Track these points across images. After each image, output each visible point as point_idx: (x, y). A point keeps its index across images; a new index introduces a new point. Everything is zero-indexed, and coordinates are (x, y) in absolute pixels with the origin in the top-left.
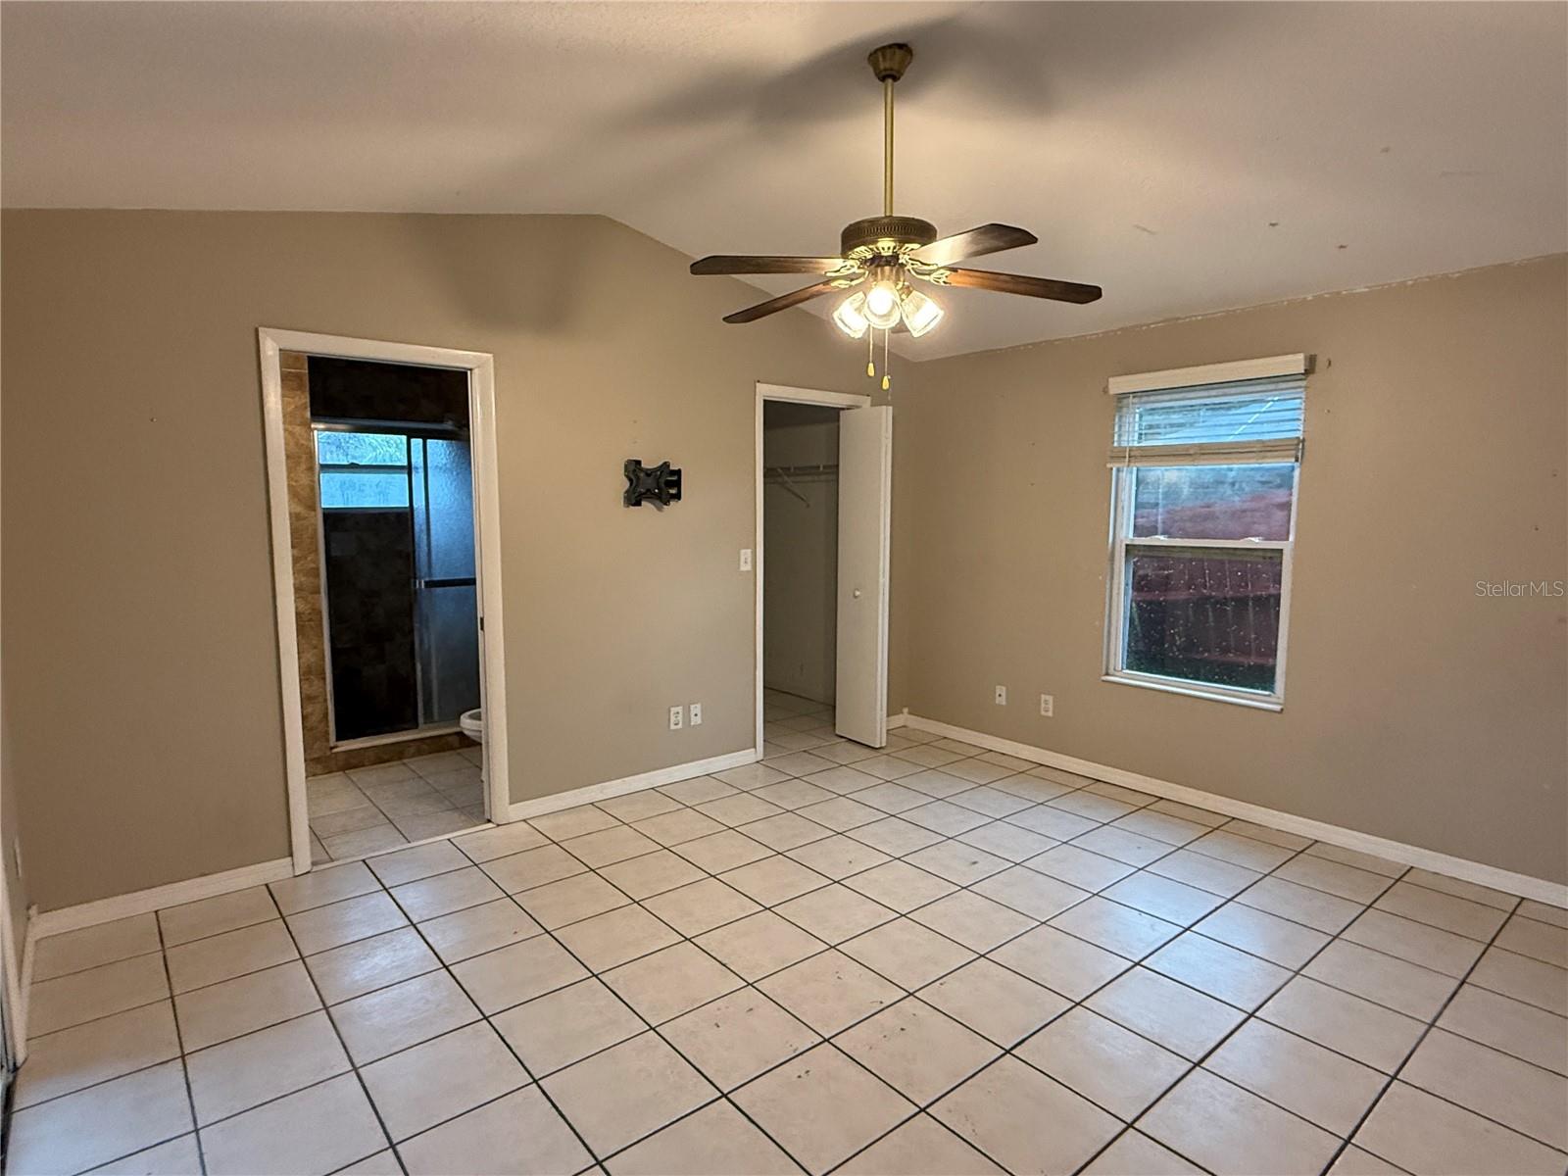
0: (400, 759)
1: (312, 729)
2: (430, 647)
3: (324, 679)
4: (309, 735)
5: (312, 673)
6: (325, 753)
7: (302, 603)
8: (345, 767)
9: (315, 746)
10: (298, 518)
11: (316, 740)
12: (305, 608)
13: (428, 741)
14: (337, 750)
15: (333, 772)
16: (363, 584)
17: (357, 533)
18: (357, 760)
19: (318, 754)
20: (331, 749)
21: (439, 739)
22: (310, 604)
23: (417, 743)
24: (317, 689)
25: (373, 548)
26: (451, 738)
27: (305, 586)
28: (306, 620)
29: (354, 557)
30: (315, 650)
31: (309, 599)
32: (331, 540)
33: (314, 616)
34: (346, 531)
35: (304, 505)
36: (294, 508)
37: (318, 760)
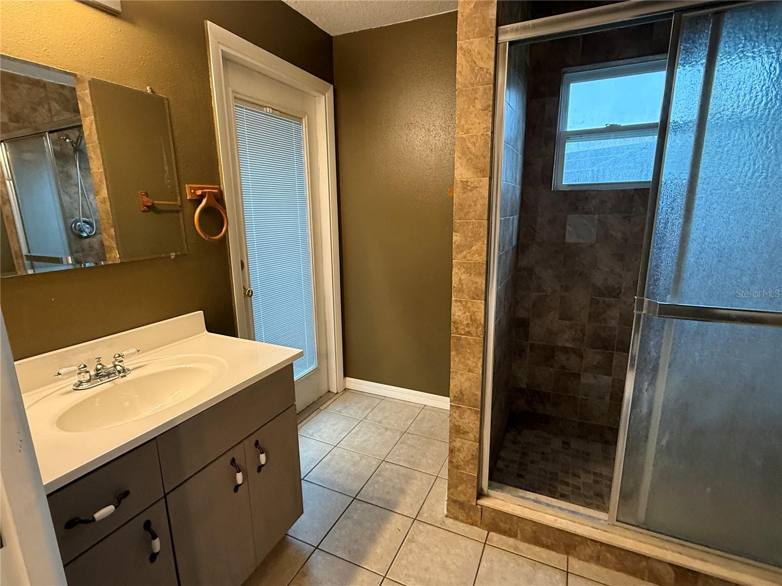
0: (567, 553)
1: (458, 467)
4: (455, 472)
5: (464, 402)
6: (470, 501)
7: (460, 310)
8: (492, 527)
9: (459, 488)
10: (464, 188)
11: (461, 481)
12: (462, 316)
13: (617, 552)
14: (484, 502)
15: (476, 525)
16: (598, 279)
17: (601, 216)
18: (507, 526)
19: (462, 498)
20: (478, 498)
21: (638, 558)
22: (467, 314)
23: (599, 547)
24: (469, 423)
25: (619, 235)
26: (660, 566)
27: (465, 287)
28: (463, 333)
29: (592, 246)
30: (470, 373)
31: (469, 305)
32: (567, 224)
33: (474, 329)
34: (587, 213)
35: (474, 168)
36: (461, 173)
37: (462, 505)
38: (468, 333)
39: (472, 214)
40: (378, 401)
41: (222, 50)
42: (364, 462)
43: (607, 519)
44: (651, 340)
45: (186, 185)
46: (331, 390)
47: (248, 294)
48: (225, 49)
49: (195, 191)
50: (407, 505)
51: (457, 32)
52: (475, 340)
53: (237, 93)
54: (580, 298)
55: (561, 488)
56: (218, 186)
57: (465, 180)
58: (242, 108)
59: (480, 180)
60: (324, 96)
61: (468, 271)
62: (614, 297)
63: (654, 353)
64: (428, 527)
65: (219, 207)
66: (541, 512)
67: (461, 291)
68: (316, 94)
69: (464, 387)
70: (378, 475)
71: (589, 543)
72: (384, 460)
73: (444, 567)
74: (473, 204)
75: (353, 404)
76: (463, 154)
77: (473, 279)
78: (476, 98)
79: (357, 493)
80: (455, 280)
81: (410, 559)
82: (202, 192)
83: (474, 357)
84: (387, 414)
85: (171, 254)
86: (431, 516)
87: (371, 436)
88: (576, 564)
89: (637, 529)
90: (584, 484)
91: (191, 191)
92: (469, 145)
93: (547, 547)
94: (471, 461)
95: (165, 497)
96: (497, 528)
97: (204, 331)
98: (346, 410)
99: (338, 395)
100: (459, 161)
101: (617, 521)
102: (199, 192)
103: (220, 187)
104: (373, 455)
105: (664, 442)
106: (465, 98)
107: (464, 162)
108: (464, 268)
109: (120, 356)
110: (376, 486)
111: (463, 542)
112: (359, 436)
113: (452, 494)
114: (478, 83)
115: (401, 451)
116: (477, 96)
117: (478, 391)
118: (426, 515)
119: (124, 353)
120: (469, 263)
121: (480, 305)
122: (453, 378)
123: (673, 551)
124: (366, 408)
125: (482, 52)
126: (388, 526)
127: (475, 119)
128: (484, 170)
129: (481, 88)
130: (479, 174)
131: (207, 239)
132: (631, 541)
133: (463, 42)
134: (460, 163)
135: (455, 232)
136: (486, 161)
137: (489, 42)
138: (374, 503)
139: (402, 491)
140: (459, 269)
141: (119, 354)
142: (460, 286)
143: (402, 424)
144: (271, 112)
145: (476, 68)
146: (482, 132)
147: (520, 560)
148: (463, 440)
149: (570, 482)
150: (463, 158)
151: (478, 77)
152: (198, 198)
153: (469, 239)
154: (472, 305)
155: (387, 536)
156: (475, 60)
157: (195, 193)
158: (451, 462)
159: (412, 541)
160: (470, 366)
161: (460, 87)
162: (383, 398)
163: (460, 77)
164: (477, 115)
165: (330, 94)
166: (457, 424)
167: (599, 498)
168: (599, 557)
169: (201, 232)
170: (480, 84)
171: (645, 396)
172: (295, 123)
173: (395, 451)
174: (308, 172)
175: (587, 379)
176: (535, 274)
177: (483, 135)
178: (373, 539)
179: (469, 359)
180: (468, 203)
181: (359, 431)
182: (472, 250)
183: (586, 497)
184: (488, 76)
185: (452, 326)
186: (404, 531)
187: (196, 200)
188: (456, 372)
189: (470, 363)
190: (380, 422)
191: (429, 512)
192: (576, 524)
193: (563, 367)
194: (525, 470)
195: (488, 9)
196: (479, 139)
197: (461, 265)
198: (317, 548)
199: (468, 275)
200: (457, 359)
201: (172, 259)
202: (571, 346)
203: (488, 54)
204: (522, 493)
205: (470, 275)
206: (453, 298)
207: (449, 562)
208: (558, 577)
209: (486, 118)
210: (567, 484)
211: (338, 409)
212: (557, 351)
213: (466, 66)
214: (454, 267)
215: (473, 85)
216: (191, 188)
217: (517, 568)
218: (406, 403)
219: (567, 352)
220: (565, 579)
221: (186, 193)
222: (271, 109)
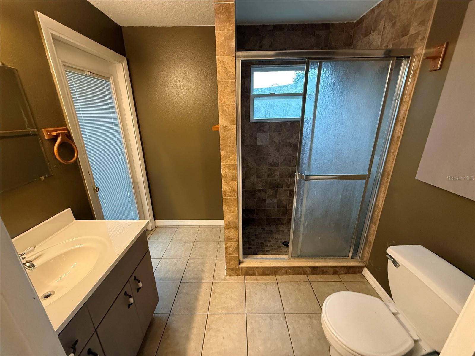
0: (275, 274)
1: (230, 254)
2: (301, 216)
3: (238, 229)
4: (228, 257)
5: (230, 226)
6: (236, 267)
7: (226, 186)
8: (246, 274)
9: (231, 263)
10: (224, 129)
11: (231, 259)
12: (227, 189)
13: (293, 268)
14: (242, 265)
15: (239, 276)
16: (270, 160)
17: (270, 133)
18: (252, 272)
19: (233, 266)
20: (239, 265)
21: (299, 268)
22: (230, 187)
23: (286, 269)
24: (233, 234)
25: (277, 141)
26: (306, 269)
27: (228, 175)
28: (228, 196)
29: (267, 146)
30: (233, 213)
31: (230, 183)
32: (257, 137)
33: (233, 194)
34: (265, 132)
35: (229, 120)
36: (222, 122)
37: (232, 269)
38: (231, 196)
39: (229, 142)
40: (176, 229)
41: (51, 33)
42: (179, 262)
43: (287, 257)
44: (301, 189)
45: (43, 130)
46: (148, 229)
47: (96, 190)
48: (54, 33)
49: (50, 133)
50: (207, 277)
51: (216, 51)
52: (234, 199)
53: (65, 62)
54: (264, 168)
55: (266, 249)
56: (65, 128)
57: (225, 126)
58: (70, 72)
59: (232, 126)
60: (122, 65)
61: (229, 168)
62: (277, 167)
63: (302, 194)
64: (220, 284)
65: (70, 142)
66: (264, 262)
67: (226, 177)
68: (116, 62)
69: (230, 220)
70: (189, 267)
71: (283, 268)
72: (189, 259)
73: (232, 299)
74: (229, 137)
75: (164, 234)
76: (223, 113)
77: (232, 171)
78: (228, 86)
79: (181, 279)
80: (223, 172)
81: (216, 301)
82: (57, 133)
83: (234, 206)
84: (183, 235)
85: (41, 177)
86: (219, 278)
87: (178, 248)
88: (279, 278)
89: (298, 258)
90: (273, 244)
91: (47, 133)
92: (226, 109)
93: (268, 275)
94: (236, 250)
95: (96, 331)
96: (248, 274)
97: (74, 220)
98: (160, 238)
99: (153, 230)
100: (221, 116)
101: (291, 257)
102: (54, 134)
103: (67, 128)
104: (183, 257)
105: (306, 225)
106: (222, 85)
107: (224, 116)
108: (227, 167)
109: (22, 255)
110: (190, 273)
111: (236, 285)
112: (172, 250)
113: (228, 266)
114: (228, 78)
115: (196, 252)
116: (228, 85)
117: (236, 220)
118: (217, 278)
119: (25, 252)
120: (229, 165)
121: (236, 183)
122: (225, 217)
123: (309, 262)
124: (171, 234)
125: (229, 63)
126: (201, 290)
127: (228, 97)
128: (233, 121)
129: (230, 81)
130: (231, 123)
131: (66, 163)
132: (296, 263)
133: (219, 57)
134: (222, 117)
135: (221, 150)
136: (234, 117)
137: (232, 59)
138: (191, 281)
139: (203, 271)
140: (224, 167)
141: (21, 254)
142: (225, 175)
143: (192, 238)
144: (90, 75)
145: (227, 71)
146: (231, 103)
147: (260, 284)
148: (231, 242)
149: (268, 245)
150: (223, 115)
151: (228, 76)
152: (53, 137)
153: (228, 153)
154: (232, 183)
155: (203, 295)
156: (226, 67)
157: (50, 134)
158: (226, 253)
159: (215, 293)
160: (232, 210)
161: (219, 79)
162: (178, 226)
163: (219, 74)
164: (229, 95)
165: (125, 63)
166: (228, 236)
167: (279, 248)
168: (286, 272)
169: (61, 159)
170: (229, 79)
171: (300, 210)
172: (105, 81)
173: (193, 253)
174: (118, 111)
175: (269, 201)
176: (245, 159)
177: (232, 104)
178: (196, 299)
179: (232, 207)
180: (227, 137)
181: (171, 247)
182: (230, 158)
183: (275, 249)
184: (233, 76)
185: (223, 194)
186: (209, 289)
187: (52, 139)
188: (226, 214)
189: (232, 209)
190: (181, 240)
191: (218, 277)
192: (278, 263)
193: (259, 198)
194: (251, 244)
195: (231, 42)
196: (230, 106)
197: (225, 165)
198: (170, 314)
199: (229, 170)
200: (226, 208)
201: (43, 181)
202: (261, 189)
203: (232, 65)
204: (255, 256)
205: (230, 170)
206: (223, 181)
207: (233, 296)
208: (275, 285)
209: (233, 96)
210: (267, 246)
211: (156, 238)
212: (256, 191)
213: (221, 69)
214: (222, 166)
215: (226, 79)
216: (47, 132)
217: (259, 287)
218: (190, 227)
219: (260, 192)
220: (277, 285)
221: (44, 135)
222: (89, 73)
